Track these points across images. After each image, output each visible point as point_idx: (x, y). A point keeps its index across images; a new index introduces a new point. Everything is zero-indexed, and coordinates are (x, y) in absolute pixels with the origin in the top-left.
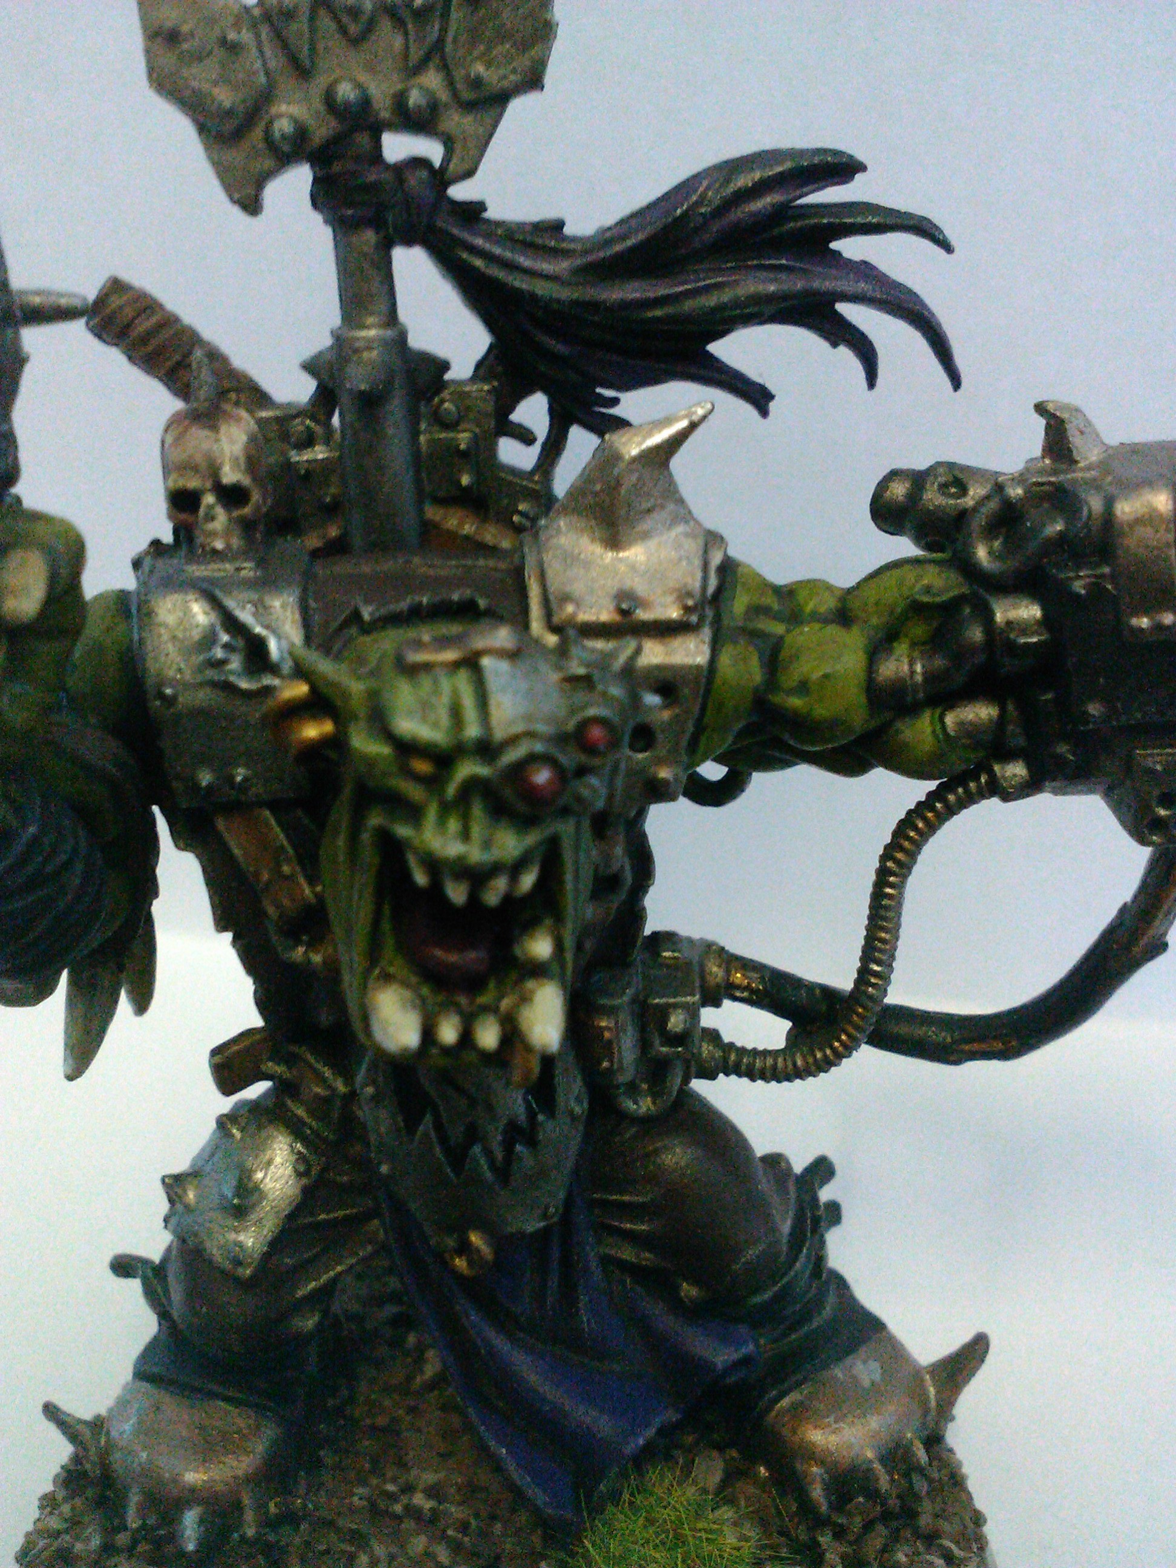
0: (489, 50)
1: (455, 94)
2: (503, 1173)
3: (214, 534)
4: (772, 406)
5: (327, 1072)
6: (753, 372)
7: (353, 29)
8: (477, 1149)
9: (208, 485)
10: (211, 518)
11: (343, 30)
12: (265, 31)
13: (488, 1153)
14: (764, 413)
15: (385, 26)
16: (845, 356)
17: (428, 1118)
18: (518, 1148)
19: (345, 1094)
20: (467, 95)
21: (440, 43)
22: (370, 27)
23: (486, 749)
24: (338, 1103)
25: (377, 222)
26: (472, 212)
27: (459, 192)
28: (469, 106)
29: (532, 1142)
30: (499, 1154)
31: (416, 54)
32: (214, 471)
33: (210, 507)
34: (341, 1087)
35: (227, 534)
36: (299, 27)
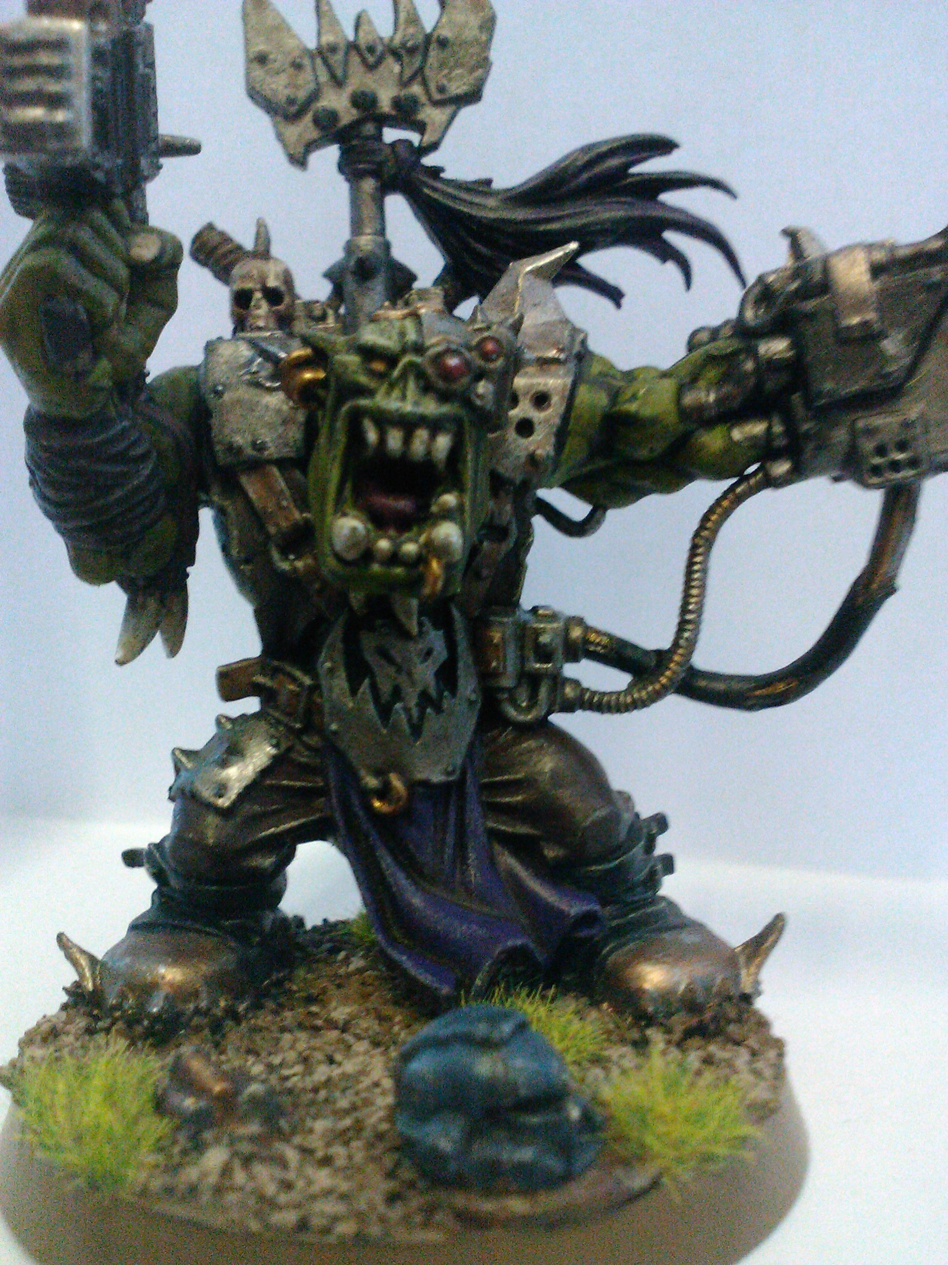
0: (450, 73)
1: (430, 99)
2: (417, 730)
3: (259, 317)
4: (624, 301)
5: (298, 674)
6: (611, 278)
7: (371, 59)
8: (398, 706)
9: (258, 286)
10: (258, 307)
11: (364, 61)
12: (319, 61)
13: (407, 710)
14: (618, 305)
15: (390, 60)
16: (671, 268)
17: (367, 681)
18: (429, 710)
19: (309, 686)
20: (437, 96)
21: (421, 70)
22: (379, 61)
23: (419, 349)
24: (305, 693)
25: (376, 174)
26: (435, 172)
27: (429, 161)
28: (437, 104)
29: (439, 710)
30: (415, 712)
31: (408, 73)
32: (263, 280)
33: (259, 300)
34: (307, 681)
35: (267, 318)
36: (337, 59)
